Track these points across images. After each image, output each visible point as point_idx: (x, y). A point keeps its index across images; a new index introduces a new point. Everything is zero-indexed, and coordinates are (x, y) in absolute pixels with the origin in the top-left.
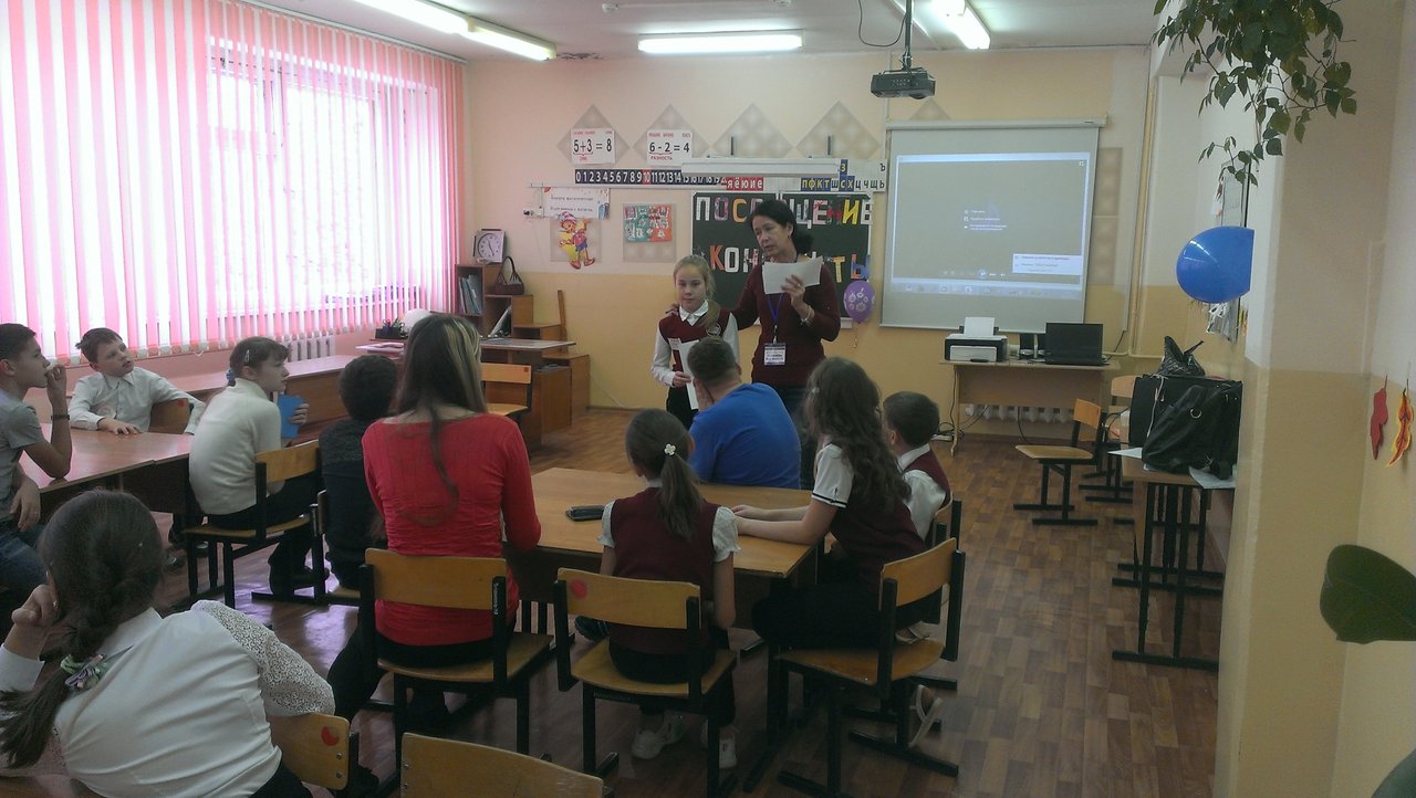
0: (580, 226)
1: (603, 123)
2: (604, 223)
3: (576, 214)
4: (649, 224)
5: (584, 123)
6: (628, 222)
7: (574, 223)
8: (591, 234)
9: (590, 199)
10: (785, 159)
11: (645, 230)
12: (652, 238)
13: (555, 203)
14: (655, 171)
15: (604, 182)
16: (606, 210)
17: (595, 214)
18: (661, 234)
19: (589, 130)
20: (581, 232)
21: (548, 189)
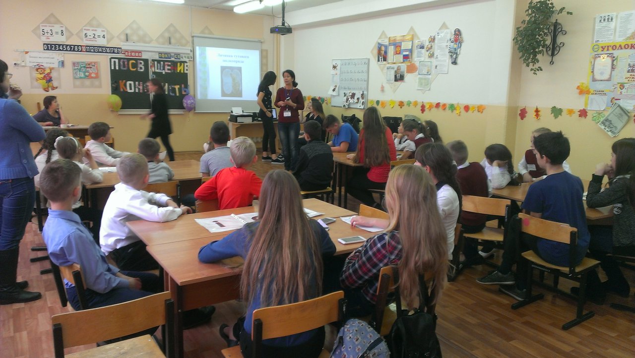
0: (48, 71)
1: (58, 22)
2: (61, 69)
3: (45, 65)
4: (86, 71)
5: (47, 21)
6: (75, 69)
7: (44, 69)
8: (54, 75)
9: (53, 58)
10: (150, 45)
11: (85, 72)
12: (89, 77)
13: (32, 60)
14: (88, 46)
15: (60, 50)
16: (62, 64)
17: (56, 65)
18: (93, 75)
19: (51, 25)
20: (48, 74)
21: (27, 53)
